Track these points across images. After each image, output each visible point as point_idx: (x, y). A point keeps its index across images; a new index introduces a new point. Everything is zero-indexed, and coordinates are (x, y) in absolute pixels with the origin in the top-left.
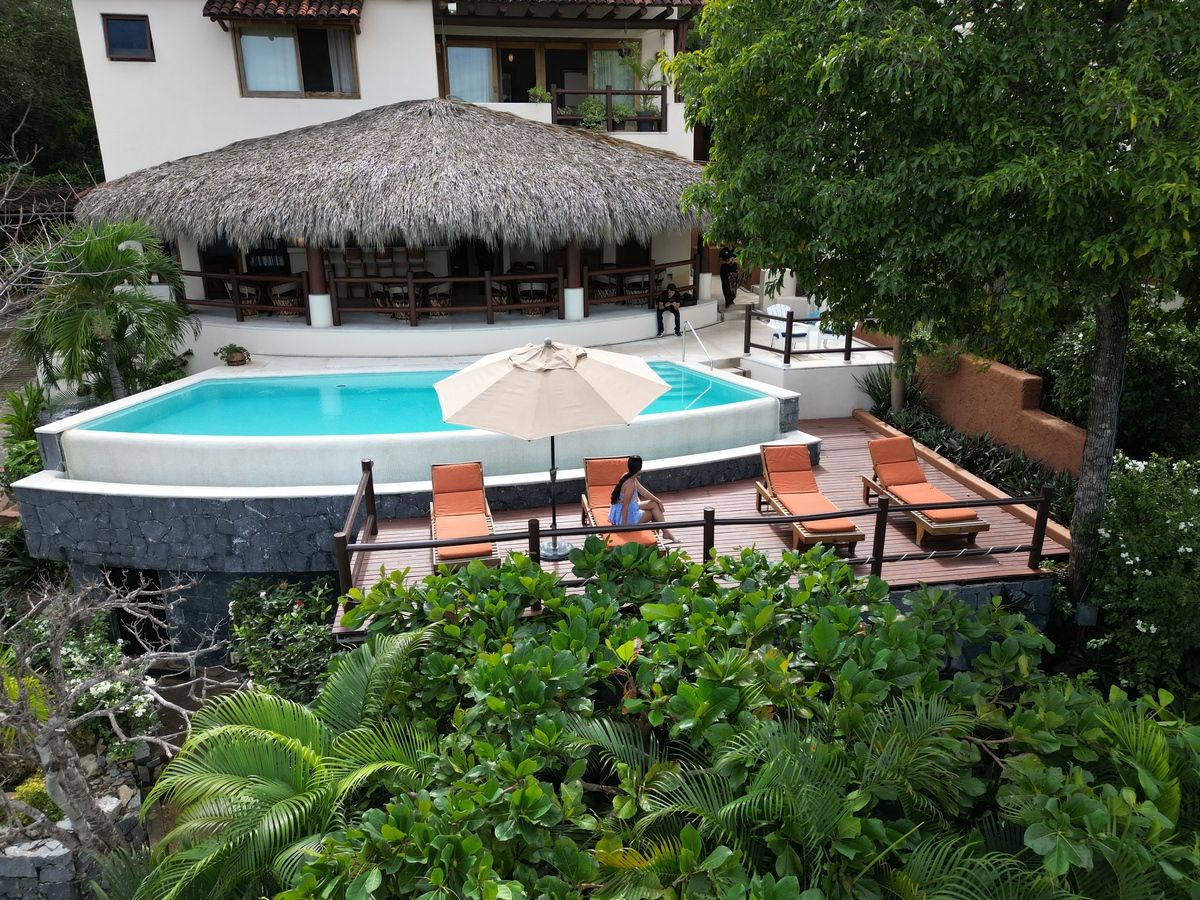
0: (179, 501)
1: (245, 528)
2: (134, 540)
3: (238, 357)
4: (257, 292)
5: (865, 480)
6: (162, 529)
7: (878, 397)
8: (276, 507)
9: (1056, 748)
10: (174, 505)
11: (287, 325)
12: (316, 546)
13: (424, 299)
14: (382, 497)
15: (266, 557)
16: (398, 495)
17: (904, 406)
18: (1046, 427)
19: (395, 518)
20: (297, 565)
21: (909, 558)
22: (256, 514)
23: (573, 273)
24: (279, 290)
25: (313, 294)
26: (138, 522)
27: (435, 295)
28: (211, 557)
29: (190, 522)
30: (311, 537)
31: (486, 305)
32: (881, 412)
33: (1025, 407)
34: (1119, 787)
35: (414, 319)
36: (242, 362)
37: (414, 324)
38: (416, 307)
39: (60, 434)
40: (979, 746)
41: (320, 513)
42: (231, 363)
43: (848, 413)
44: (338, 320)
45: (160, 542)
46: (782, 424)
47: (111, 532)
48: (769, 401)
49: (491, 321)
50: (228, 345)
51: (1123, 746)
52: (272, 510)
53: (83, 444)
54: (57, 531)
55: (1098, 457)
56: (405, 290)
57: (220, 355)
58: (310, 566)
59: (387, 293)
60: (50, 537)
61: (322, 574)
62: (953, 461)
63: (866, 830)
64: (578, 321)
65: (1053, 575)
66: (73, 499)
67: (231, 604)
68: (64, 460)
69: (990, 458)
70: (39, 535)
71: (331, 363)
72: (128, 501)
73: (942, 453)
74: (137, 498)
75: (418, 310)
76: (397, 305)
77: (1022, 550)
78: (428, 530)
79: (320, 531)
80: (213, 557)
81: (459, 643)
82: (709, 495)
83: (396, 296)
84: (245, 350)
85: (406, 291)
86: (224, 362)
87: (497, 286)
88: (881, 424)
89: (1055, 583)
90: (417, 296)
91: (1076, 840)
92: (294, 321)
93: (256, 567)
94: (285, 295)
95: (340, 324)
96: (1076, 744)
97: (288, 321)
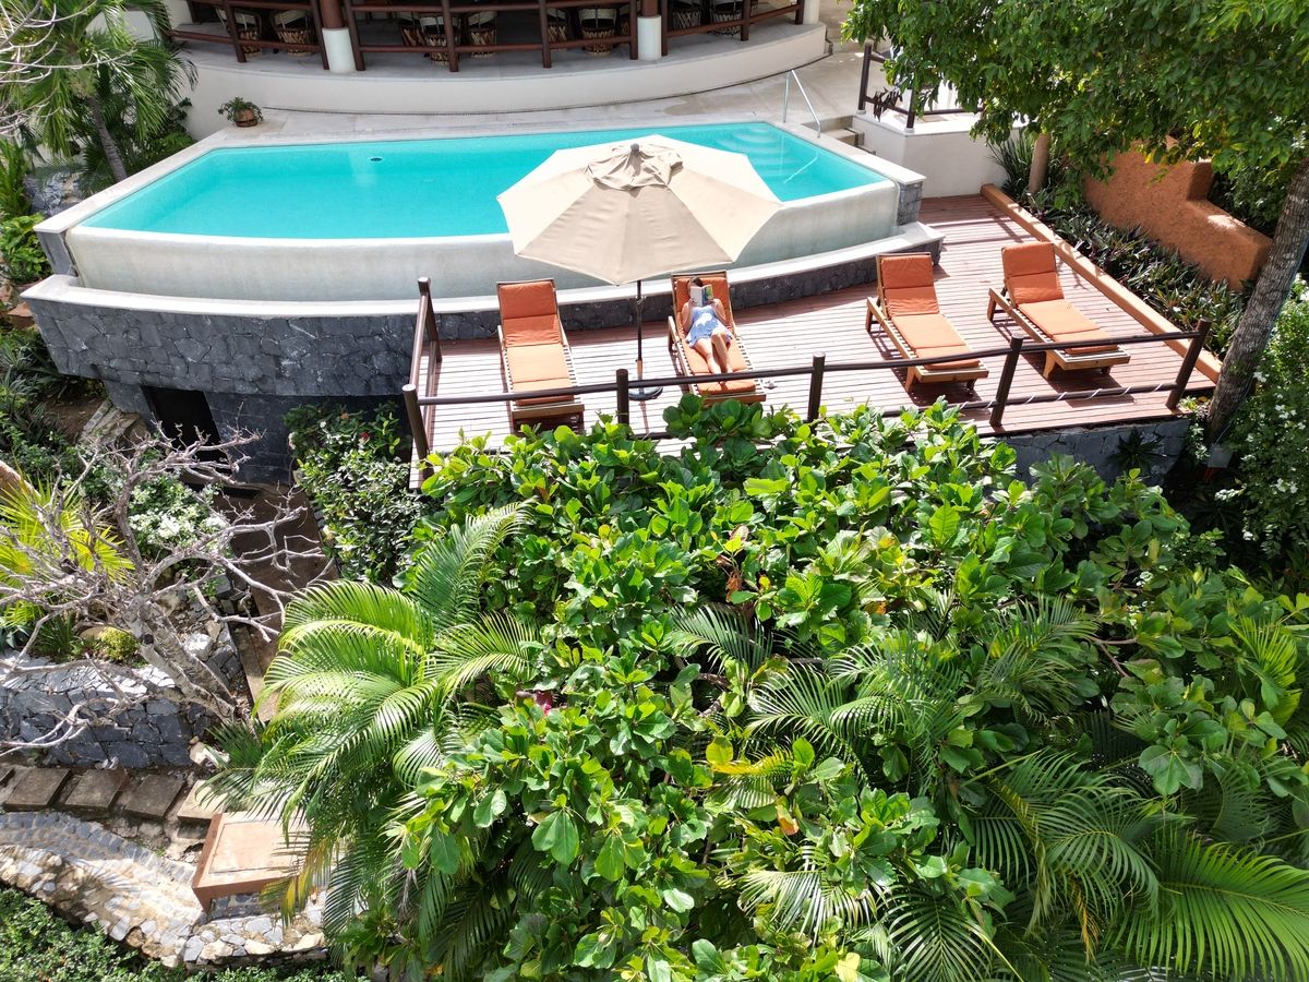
0: (213, 317)
1: (293, 349)
2: (172, 359)
3: (247, 116)
4: (257, 20)
5: (992, 293)
6: (200, 349)
7: (1014, 171)
8: (324, 325)
9: (1179, 654)
10: (209, 322)
11: (298, 68)
12: (374, 368)
13: (463, 34)
14: (443, 316)
15: (320, 380)
16: (460, 315)
17: (1045, 184)
18: (1211, 226)
19: (458, 339)
20: (355, 389)
21: (1037, 400)
22: (303, 334)
24: (285, 18)
25: (327, 28)
26: (173, 340)
27: (476, 26)
28: (260, 379)
29: (231, 341)
30: (367, 359)
31: (541, 43)
32: (1015, 189)
33: (1192, 197)
34: (1239, 699)
35: (453, 62)
36: (253, 122)
37: (455, 69)
38: (456, 45)
39: (64, 233)
40: (1097, 647)
41: (374, 334)
42: (240, 124)
43: (974, 189)
44: (361, 64)
45: (200, 363)
46: (900, 215)
47: (145, 349)
48: (889, 185)
49: (547, 64)
50: (233, 99)
51: (1250, 653)
52: (321, 331)
53: (92, 244)
54: (84, 347)
55: (1273, 290)
56: (440, 21)
57: (226, 113)
58: (370, 390)
59: (418, 22)
60: (77, 353)
61: (384, 399)
62: (1095, 262)
63: (977, 742)
64: (654, 62)
65: (1192, 415)
66: (95, 313)
67: (291, 436)
68: (74, 263)
69: (1140, 261)
70: (64, 350)
71: (360, 123)
72: (157, 317)
73: (1084, 251)
74: (168, 314)
75: (458, 49)
76: (433, 43)
77: (1163, 389)
78: (498, 356)
79: (377, 353)
80: (263, 379)
81: (552, 520)
82: (811, 309)
83: (431, 30)
84: (254, 107)
85: (441, 23)
86: (231, 122)
87: (552, 13)
88: (1013, 206)
89: (1192, 423)
90: (455, 29)
91: (1189, 759)
92: (307, 62)
93: (310, 390)
94: (292, 26)
95: (363, 69)
96: (1200, 649)
97: (299, 62)
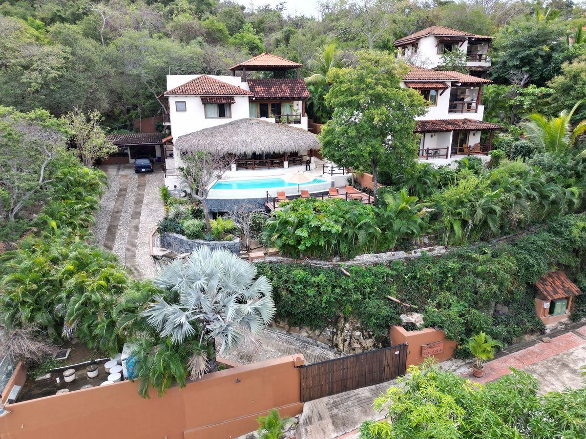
2: (225, 207)
6: (230, 205)
7: (349, 182)
10: (233, 200)
17: (354, 183)
22: (246, 201)
23: (286, 158)
25: (232, 164)
26: (226, 203)
28: (238, 209)
32: (350, 185)
35: (253, 169)
41: (257, 201)
43: (344, 185)
44: (237, 169)
46: (331, 186)
47: (221, 206)
48: (329, 182)
49: (269, 169)
52: (249, 201)
54: (210, 206)
59: (245, 163)
64: (287, 168)
72: (225, 200)
79: (257, 204)
83: (249, 164)
85: (252, 163)
